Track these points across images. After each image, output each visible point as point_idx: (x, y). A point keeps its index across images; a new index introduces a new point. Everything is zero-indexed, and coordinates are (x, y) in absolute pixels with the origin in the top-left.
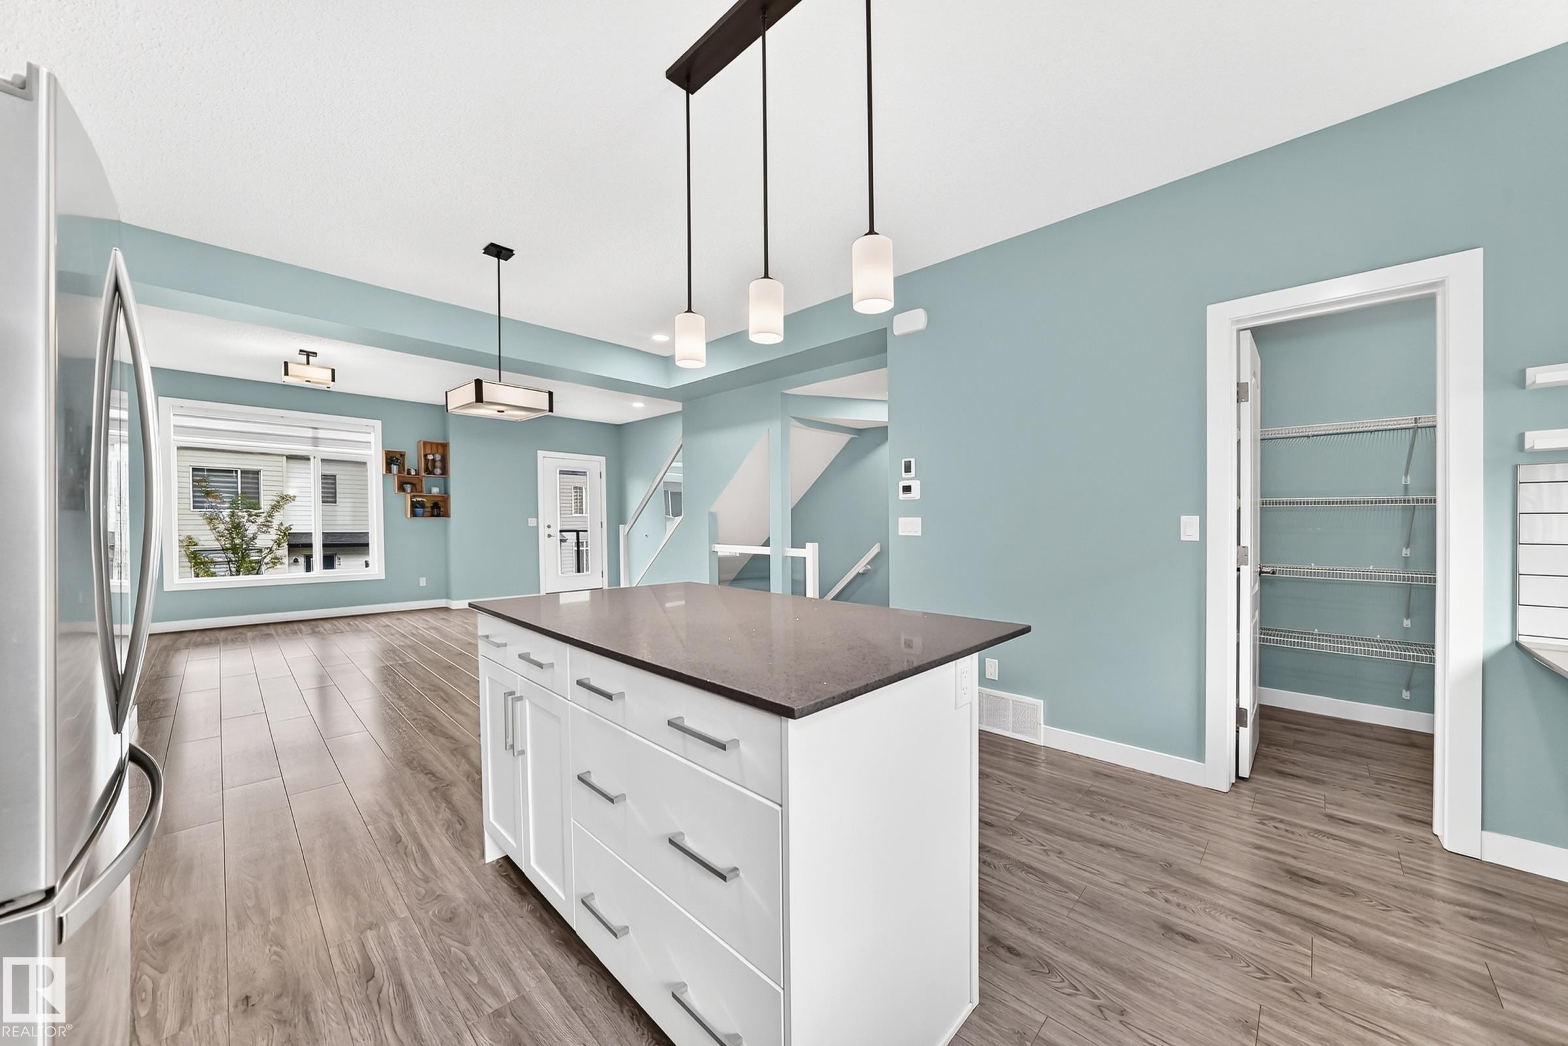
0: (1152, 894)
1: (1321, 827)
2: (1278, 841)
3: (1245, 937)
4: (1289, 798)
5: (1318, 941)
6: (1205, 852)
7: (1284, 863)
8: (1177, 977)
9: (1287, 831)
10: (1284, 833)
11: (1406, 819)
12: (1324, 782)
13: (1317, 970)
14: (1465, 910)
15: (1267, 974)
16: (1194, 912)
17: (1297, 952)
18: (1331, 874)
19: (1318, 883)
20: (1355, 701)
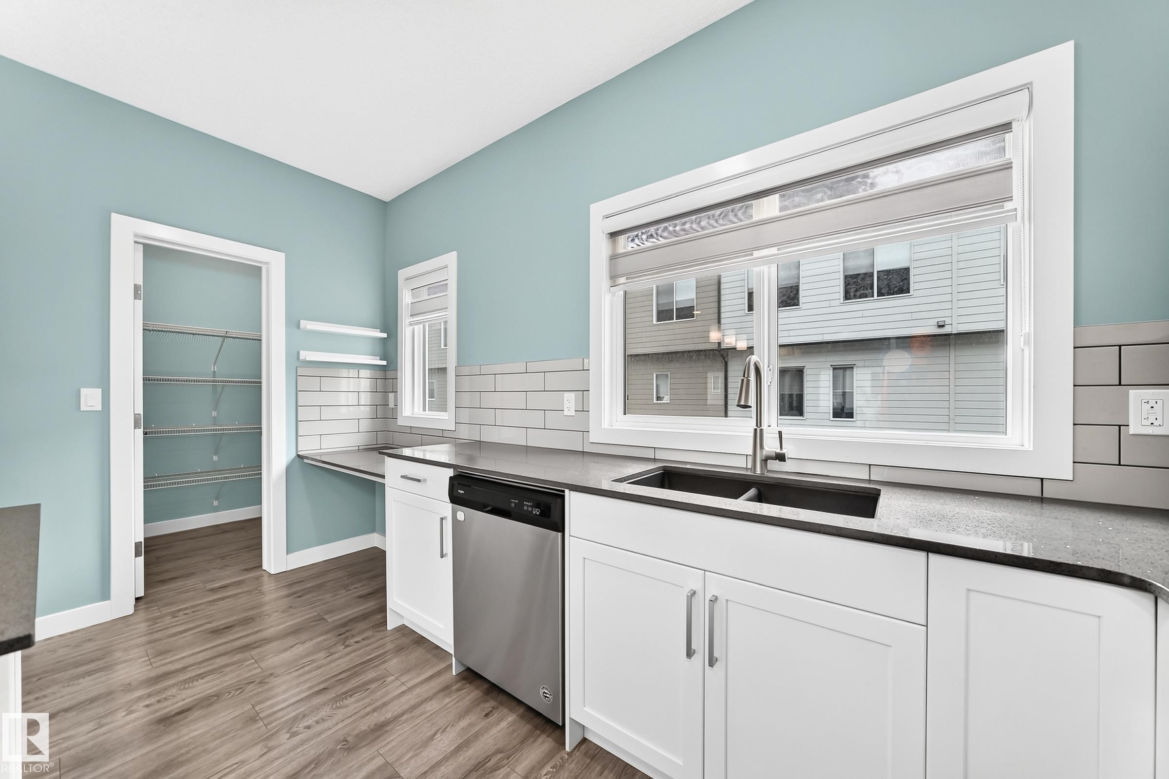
0: (131, 712)
1: (211, 599)
2: (192, 620)
3: (217, 682)
4: (179, 593)
5: (253, 653)
6: (149, 659)
7: (207, 629)
8: (194, 737)
9: (193, 612)
10: (194, 614)
11: (248, 570)
12: (194, 574)
13: (263, 665)
14: (294, 596)
15: (242, 688)
16: (174, 696)
17: (247, 666)
18: (235, 618)
19: (231, 626)
20: (175, 519)
